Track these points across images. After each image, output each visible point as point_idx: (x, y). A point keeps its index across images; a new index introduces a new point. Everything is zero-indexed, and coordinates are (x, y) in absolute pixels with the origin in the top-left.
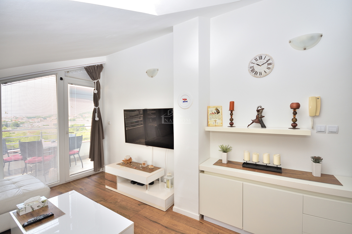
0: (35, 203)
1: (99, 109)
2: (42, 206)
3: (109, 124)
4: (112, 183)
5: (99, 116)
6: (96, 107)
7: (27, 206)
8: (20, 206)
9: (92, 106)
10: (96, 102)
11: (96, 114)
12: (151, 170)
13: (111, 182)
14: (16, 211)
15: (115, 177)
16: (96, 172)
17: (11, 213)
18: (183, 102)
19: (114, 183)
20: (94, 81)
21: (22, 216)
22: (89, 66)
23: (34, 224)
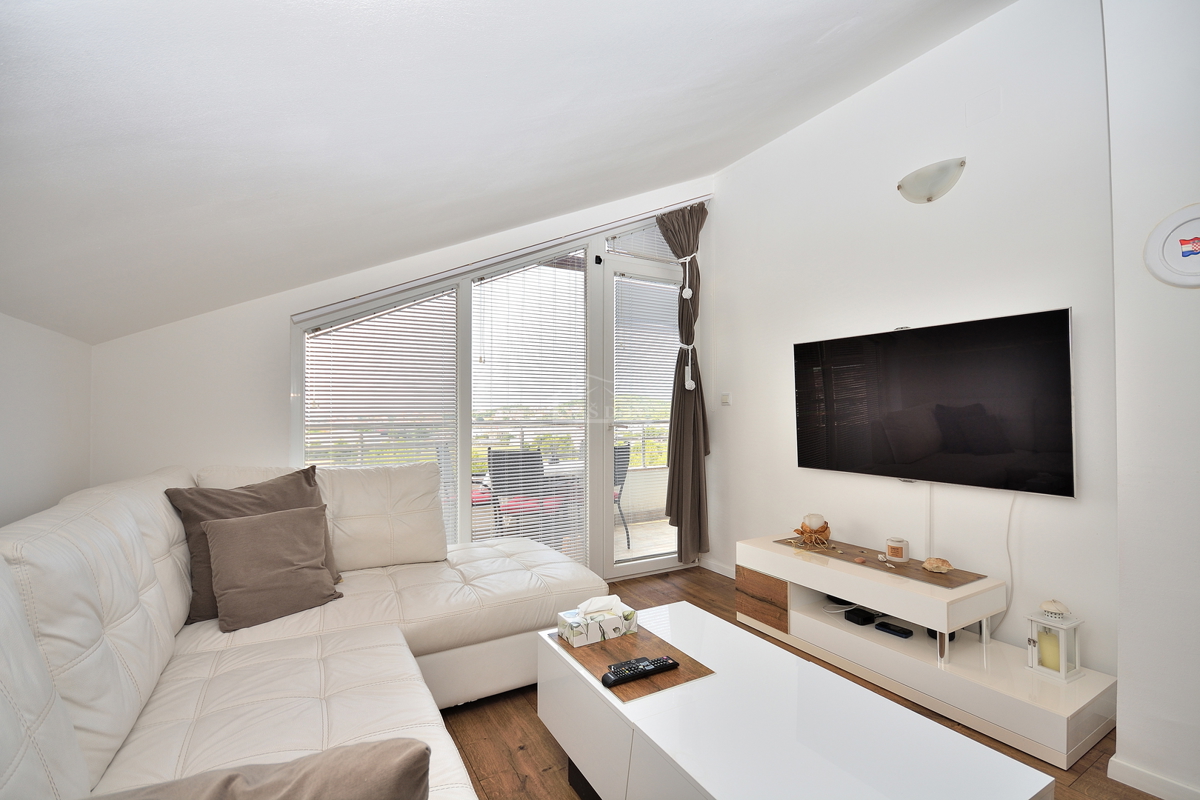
0: (608, 616)
1: (694, 350)
2: (624, 631)
3: (725, 403)
4: (767, 606)
5: (696, 377)
6: (685, 347)
7: (589, 621)
8: (569, 617)
9: (676, 344)
10: (687, 332)
11: (686, 368)
12: (945, 577)
13: (760, 604)
14: (555, 630)
15: (782, 585)
16: (685, 563)
17: (544, 634)
18: (1185, 254)
19: (773, 608)
20: (682, 260)
21: (580, 651)
22: (670, 213)
23: (632, 684)
